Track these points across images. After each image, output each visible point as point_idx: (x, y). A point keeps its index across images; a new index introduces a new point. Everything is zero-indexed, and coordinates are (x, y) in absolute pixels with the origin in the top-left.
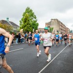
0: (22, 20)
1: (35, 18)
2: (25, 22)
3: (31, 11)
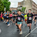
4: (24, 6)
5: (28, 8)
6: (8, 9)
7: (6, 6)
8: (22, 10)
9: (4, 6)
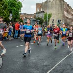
6: (16, 16)
7: (13, 11)
8: (43, 19)
9: (9, 10)
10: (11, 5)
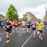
0: (8, 13)
1: (16, 11)
2: (10, 14)
3: (13, 7)
4: (27, 17)
5: (29, 18)
10: (15, 16)
